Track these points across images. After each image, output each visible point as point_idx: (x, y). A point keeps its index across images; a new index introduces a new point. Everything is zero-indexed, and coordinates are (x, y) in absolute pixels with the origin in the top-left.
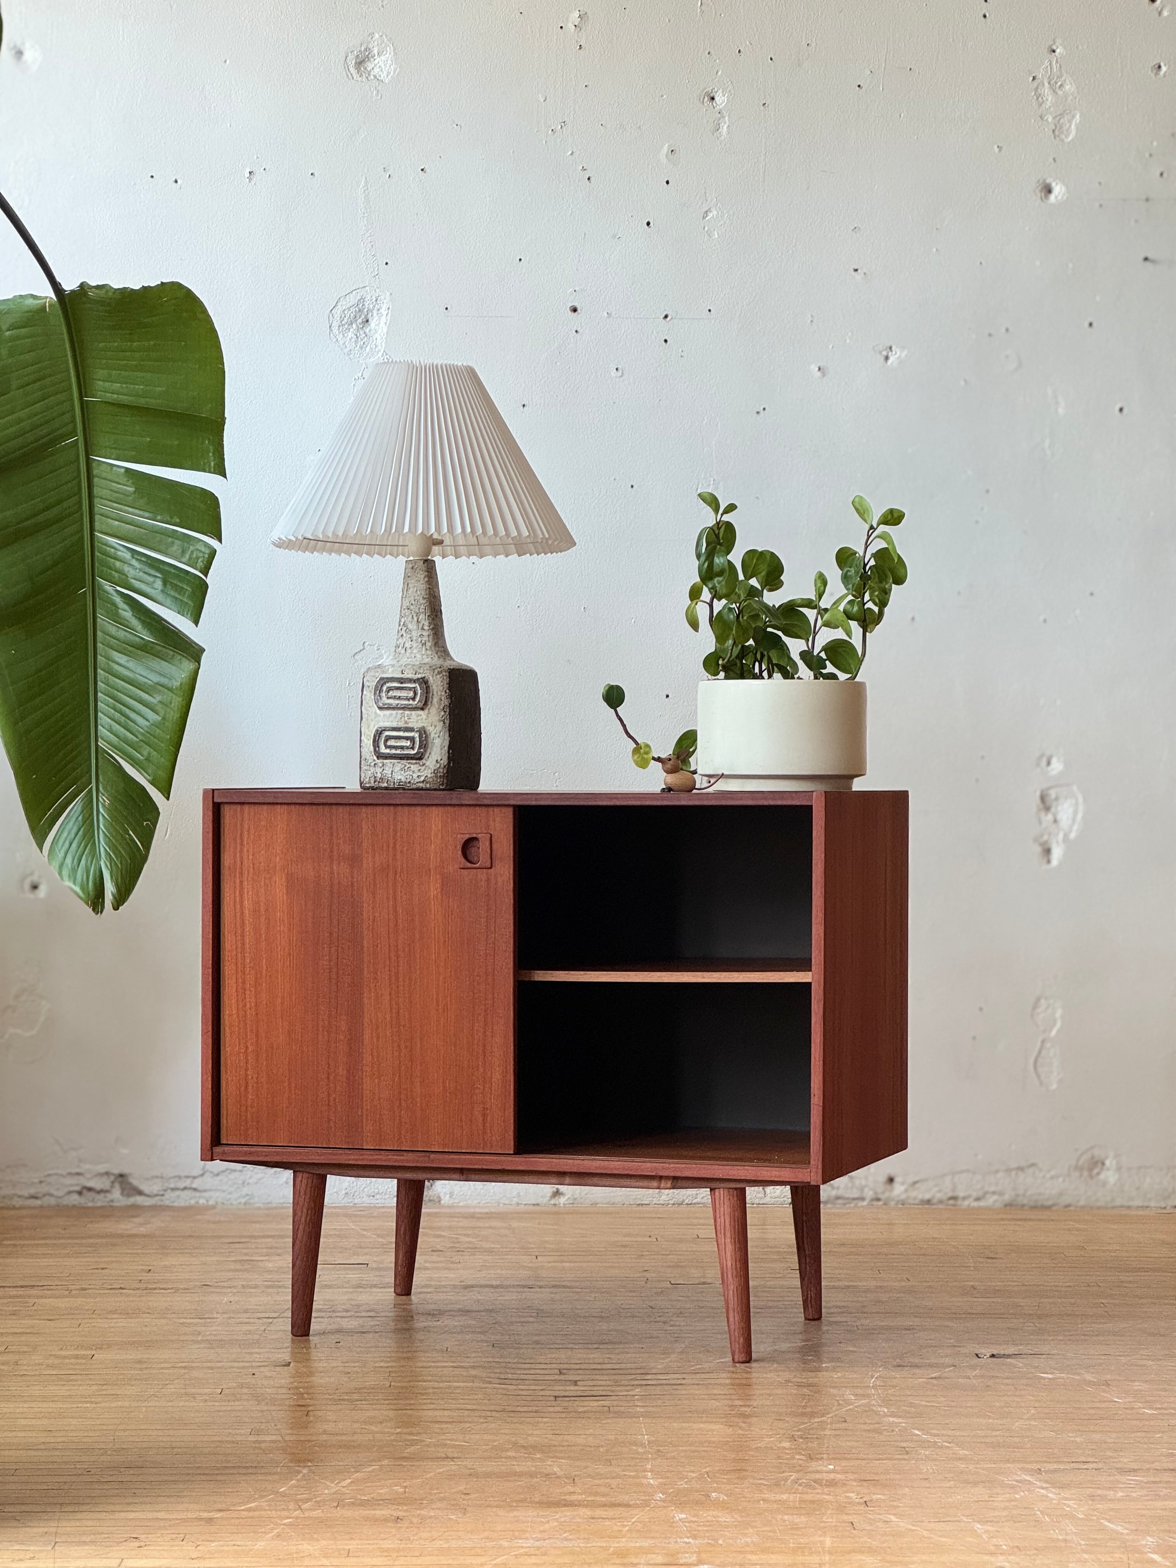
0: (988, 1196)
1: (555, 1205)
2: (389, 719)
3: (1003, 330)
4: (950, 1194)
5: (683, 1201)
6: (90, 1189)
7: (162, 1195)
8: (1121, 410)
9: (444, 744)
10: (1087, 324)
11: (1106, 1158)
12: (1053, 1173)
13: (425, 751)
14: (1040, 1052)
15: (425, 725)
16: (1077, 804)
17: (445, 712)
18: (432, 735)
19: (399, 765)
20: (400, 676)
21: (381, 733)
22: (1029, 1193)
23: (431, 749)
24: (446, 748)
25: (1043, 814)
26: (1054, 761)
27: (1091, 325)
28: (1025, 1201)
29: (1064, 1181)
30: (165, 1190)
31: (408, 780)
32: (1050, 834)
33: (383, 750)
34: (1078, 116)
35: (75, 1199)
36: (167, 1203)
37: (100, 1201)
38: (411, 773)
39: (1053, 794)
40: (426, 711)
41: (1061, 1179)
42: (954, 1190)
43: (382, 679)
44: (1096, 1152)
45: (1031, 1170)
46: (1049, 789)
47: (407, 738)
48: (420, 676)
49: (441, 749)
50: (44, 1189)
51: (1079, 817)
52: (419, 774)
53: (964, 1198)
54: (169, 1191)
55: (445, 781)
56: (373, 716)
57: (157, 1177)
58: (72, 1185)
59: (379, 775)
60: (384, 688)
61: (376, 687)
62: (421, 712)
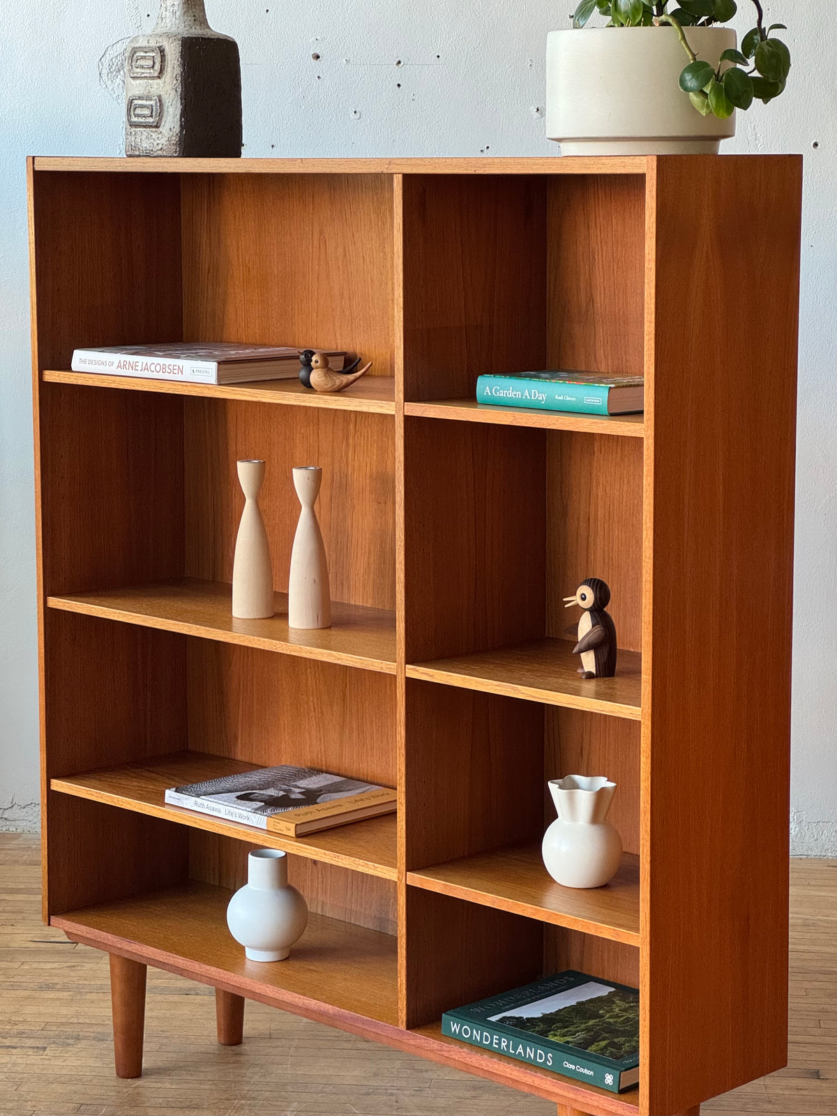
2: (138, 88)
9: (176, 113)
13: (160, 119)
15: (162, 94)
17: (177, 80)
18: (167, 104)
19: (144, 133)
20: (145, 44)
21: (131, 102)
23: (167, 118)
24: (178, 116)
31: (151, 149)
33: (134, 119)
38: (152, 141)
40: (163, 79)
43: (136, 49)
47: (148, 107)
48: (158, 45)
49: (174, 118)
52: (158, 142)
55: (178, 149)
60: (134, 58)
61: (129, 57)
62: (158, 81)
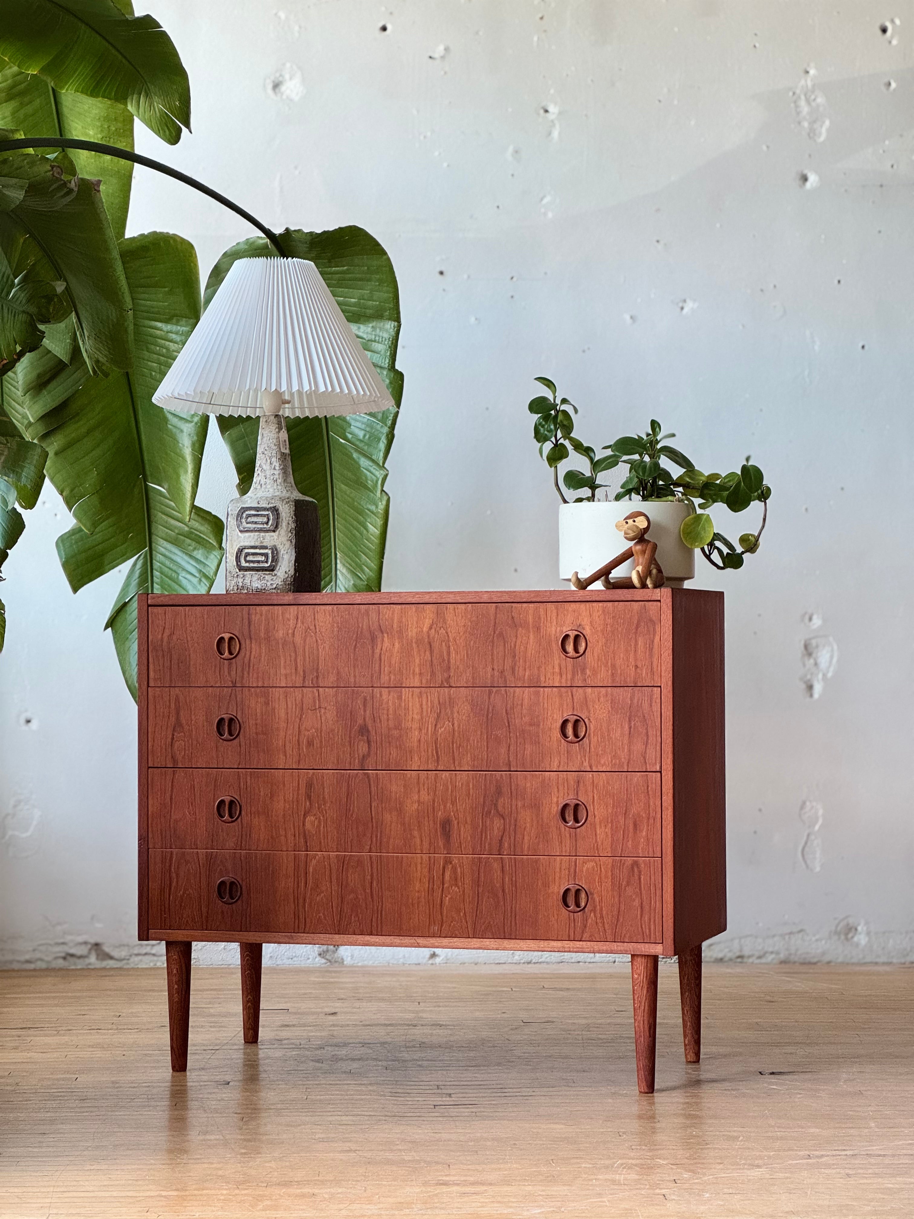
0: (767, 955)
1: (432, 964)
2: (248, 539)
3: (772, 286)
4: (738, 954)
5: (531, 961)
6: (72, 955)
7: (128, 959)
8: (863, 347)
9: (291, 559)
10: (836, 282)
11: (859, 924)
12: (817, 937)
13: (277, 564)
14: (806, 843)
15: (276, 544)
16: (832, 651)
17: (292, 533)
18: (282, 552)
19: (256, 575)
20: (256, 505)
21: (242, 551)
22: (799, 952)
23: (282, 563)
24: (293, 562)
25: (806, 658)
26: (815, 617)
27: (839, 282)
28: (796, 959)
29: (826, 943)
30: (131, 956)
31: (264, 588)
32: (812, 674)
33: (244, 564)
34: (827, 123)
35: (60, 963)
36: (132, 966)
37: (80, 964)
39: (814, 642)
40: (277, 533)
41: (823, 942)
42: (741, 951)
43: (242, 508)
44: (851, 921)
45: (800, 935)
46: (810, 639)
47: (262, 554)
48: (272, 505)
49: (289, 563)
50: (38, 955)
51: (835, 660)
52: (272, 582)
53: (749, 957)
54: (133, 956)
55: (292, 588)
56: (236, 538)
57: (124, 945)
58: (60, 952)
59: (241, 584)
60: (244, 515)
61: (238, 515)
62: (272, 534)
